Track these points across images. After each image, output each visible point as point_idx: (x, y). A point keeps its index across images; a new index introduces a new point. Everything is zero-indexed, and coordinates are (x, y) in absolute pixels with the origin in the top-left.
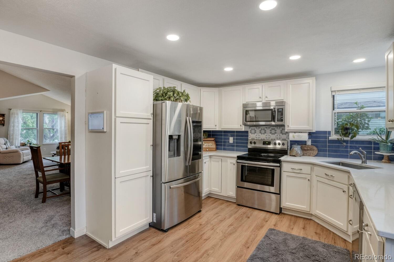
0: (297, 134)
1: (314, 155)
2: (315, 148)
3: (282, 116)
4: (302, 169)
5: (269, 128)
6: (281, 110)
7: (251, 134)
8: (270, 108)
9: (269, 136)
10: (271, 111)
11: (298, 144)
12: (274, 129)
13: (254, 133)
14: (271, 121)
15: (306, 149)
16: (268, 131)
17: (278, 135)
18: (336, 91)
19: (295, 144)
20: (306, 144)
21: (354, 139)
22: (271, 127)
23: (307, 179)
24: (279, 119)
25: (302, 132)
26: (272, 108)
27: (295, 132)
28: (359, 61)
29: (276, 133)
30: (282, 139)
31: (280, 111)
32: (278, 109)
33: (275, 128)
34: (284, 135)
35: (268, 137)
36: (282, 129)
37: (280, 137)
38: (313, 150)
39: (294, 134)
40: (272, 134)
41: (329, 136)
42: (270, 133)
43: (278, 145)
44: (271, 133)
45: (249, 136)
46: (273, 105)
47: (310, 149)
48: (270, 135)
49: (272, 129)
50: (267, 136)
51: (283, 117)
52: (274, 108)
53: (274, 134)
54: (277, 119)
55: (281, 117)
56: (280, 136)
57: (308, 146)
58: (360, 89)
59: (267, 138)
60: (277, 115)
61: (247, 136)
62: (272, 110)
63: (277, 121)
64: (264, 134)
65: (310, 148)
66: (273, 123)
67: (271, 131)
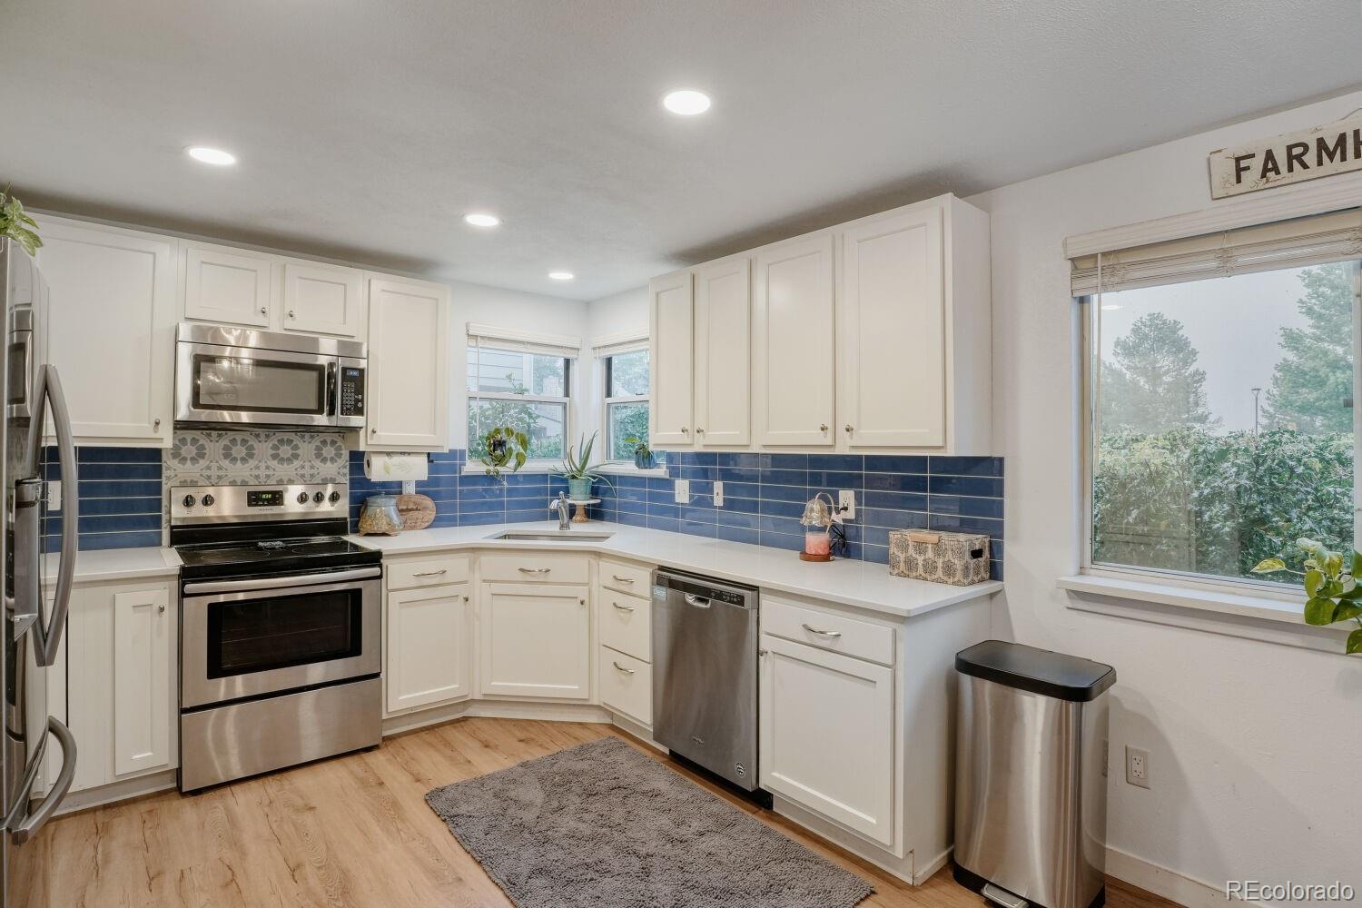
0: (396, 459)
1: (427, 524)
2: (429, 502)
3: (360, 397)
4: (445, 571)
5: (267, 436)
6: (355, 373)
7: (176, 461)
8: (316, 360)
9: (267, 468)
10: (314, 375)
11: (387, 493)
12: (290, 441)
13: (192, 459)
14: (320, 411)
15: (405, 507)
16: (263, 447)
17: (307, 465)
18: (477, 336)
19: (378, 494)
20: (401, 493)
21: (521, 470)
22: (277, 434)
23: (461, 599)
24: (348, 407)
25: (409, 454)
26: (323, 361)
27: (388, 454)
28: (561, 276)
29: (296, 456)
30: (322, 480)
31: (352, 379)
32: (345, 370)
33: (292, 436)
34: (329, 462)
35: (263, 472)
36: (321, 442)
37: (315, 471)
38: (425, 508)
39: (386, 458)
40: (282, 460)
41: (461, 465)
42: (274, 459)
43: (298, 504)
44: (275, 457)
45: (165, 473)
46: (327, 352)
47: (415, 507)
48: (274, 463)
49: (281, 441)
50: (257, 468)
51: (362, 401)
52: (331, 365)
53: (289, 460)
54: (342, 404)
55: (357, 401)
56: (312, 467)
57: (410, 496)
58: (528, 343)
59: (257, 477)
60: (343, 391)
61: (158, 472)
62: (320, 369)
63: (342, 414)
64: (244, 460)
65: (415, 503)
66: (321, 420)
67: (275, 447)
